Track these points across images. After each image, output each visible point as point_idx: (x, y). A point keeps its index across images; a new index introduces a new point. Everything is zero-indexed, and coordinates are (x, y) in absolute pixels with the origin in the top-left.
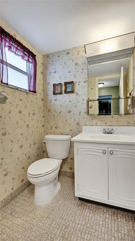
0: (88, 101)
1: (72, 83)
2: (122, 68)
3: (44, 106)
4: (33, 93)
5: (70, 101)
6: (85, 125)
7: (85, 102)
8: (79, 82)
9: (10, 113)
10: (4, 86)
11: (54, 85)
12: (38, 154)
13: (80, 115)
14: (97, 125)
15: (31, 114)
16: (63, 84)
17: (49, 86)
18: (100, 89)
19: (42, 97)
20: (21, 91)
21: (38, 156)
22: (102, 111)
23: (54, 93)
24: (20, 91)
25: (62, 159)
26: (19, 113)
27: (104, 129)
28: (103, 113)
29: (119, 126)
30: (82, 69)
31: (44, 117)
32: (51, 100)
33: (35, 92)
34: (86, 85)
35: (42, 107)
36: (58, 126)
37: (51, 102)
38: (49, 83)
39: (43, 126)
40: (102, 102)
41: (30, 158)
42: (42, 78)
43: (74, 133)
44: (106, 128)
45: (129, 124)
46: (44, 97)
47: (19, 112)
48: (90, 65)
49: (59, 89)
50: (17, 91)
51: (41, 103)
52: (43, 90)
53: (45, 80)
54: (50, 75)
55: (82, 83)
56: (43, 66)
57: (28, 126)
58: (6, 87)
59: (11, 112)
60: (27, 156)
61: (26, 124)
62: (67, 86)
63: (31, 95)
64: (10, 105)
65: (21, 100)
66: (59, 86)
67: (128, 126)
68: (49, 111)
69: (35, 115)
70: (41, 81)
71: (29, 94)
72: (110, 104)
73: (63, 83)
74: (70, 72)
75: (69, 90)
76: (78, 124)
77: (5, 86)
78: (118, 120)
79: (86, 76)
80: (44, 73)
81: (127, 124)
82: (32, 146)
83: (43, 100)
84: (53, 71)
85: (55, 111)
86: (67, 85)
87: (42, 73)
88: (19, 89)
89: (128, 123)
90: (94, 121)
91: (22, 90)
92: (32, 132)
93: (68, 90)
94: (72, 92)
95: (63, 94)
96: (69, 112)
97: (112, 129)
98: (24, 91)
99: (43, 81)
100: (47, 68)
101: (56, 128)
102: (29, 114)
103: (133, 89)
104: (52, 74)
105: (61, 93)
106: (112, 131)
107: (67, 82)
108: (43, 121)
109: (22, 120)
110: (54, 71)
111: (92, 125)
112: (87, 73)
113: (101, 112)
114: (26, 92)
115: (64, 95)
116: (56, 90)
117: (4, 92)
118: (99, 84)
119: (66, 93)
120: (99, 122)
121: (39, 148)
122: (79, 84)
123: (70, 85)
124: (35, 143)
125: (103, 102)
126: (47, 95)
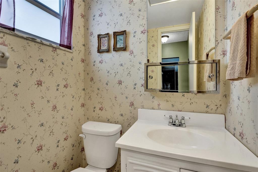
0: (147, 66)
1: (124, 33)
2: (194, 13)
3: (84, 71)
4: (67, 49)
5: (122, 65)
6: (143, 107)
7: (143, 67)
8: (135, 32)
9: (17, 87)
10: (3, 32)
11: (99, 36)
12: (73, 155)
13: (135, 88)
14: (159, 109)
15: (61, 86)
16: (111, 35)
17: (92, 38)
18: (164, 45)
19: (82, 56)
20: (43, 44)
21: (72, 159)
22: (167, 86)
23: (100, 51)
24: (40, 45)
25: (107, 169)
26: (37, 86)
27: (171, 117)
28: (167, 88)
29: (193, 112)
30: (140, 10)
31: (84, 90)
32: (95, 62)
33: (69, 47)
34: (144, 37)
35: (82, 73)
36: (103, 106)
37: (94, 65)
38: (92, 34)
39: (83, 105)
40: (166, 70)
41: (58, 166)
42: (83, 24)
43: (126, 120)
44: (174, 114)
45: (209, 110)
46: (85, 56)
47: (38, 84)
48: (150, 4)
49: (106, 44)
50: (33, 43)
51: (81, 66)
52: (84, 45)
53: (87, 28)
54: (94, 19)
55: (139, 35)
56: (85, 5)
57: (55, 108)
58: (10, 35)
59: (19, 84)
60: (52, 163)
61: (51, 105)
62: (118, 39)
63: (62, 52)
64: (17, 70)
65: (42, 61)
66: (106, 38)
67: (207, 112)
68: (92, 79)
69: (69, 88)
70: (80, 29)
71: (57, 50)
72: (177, 73)
73: (111, 33)
74: (121, 15)
75: (120, 45)
76: (132, 104)
77: (7, 33)
78: (192, 101)
79: (145, 22)
80: (85, 17)
81: (206, 109)
82: (62, 143)
83: (83, 61)
84: (97, 13)
85: (100, 80)
86: (118, 37)
87: (83, 16)
88: (39, 40)
89: (207, 107)
90: (156, 102)
91: (44, 42)
92: (63, 118)
93: (118, 46)
94: (124, 49)
95: (111, 52)
96: (120, 83)
97: (183, 118)
98: (48, 43)
99: (85, 30)
100: (89, 8)
101: (101, 109)
102: (58, 86)
103: (216, 46)
104: (97, 18)
105: (108, 51)
106: (183, 122)
107: (117, 32)
108: (83, 96)
109: (43, 98)
110: (99, 12)
111: (153, 109)
112: (145, 17)
113: (165, 87)
114: (53, 47)
115: (113, 53)
116: (102, 46)
117: (5, 45)
118: (162, 37)
119: (116, 51)
120: (163, 104)
121: (75, 145)
122: (134, 36)
123: (122, 37)
124: (67, 137)
125: (167, 68)
126: (90, 53)
